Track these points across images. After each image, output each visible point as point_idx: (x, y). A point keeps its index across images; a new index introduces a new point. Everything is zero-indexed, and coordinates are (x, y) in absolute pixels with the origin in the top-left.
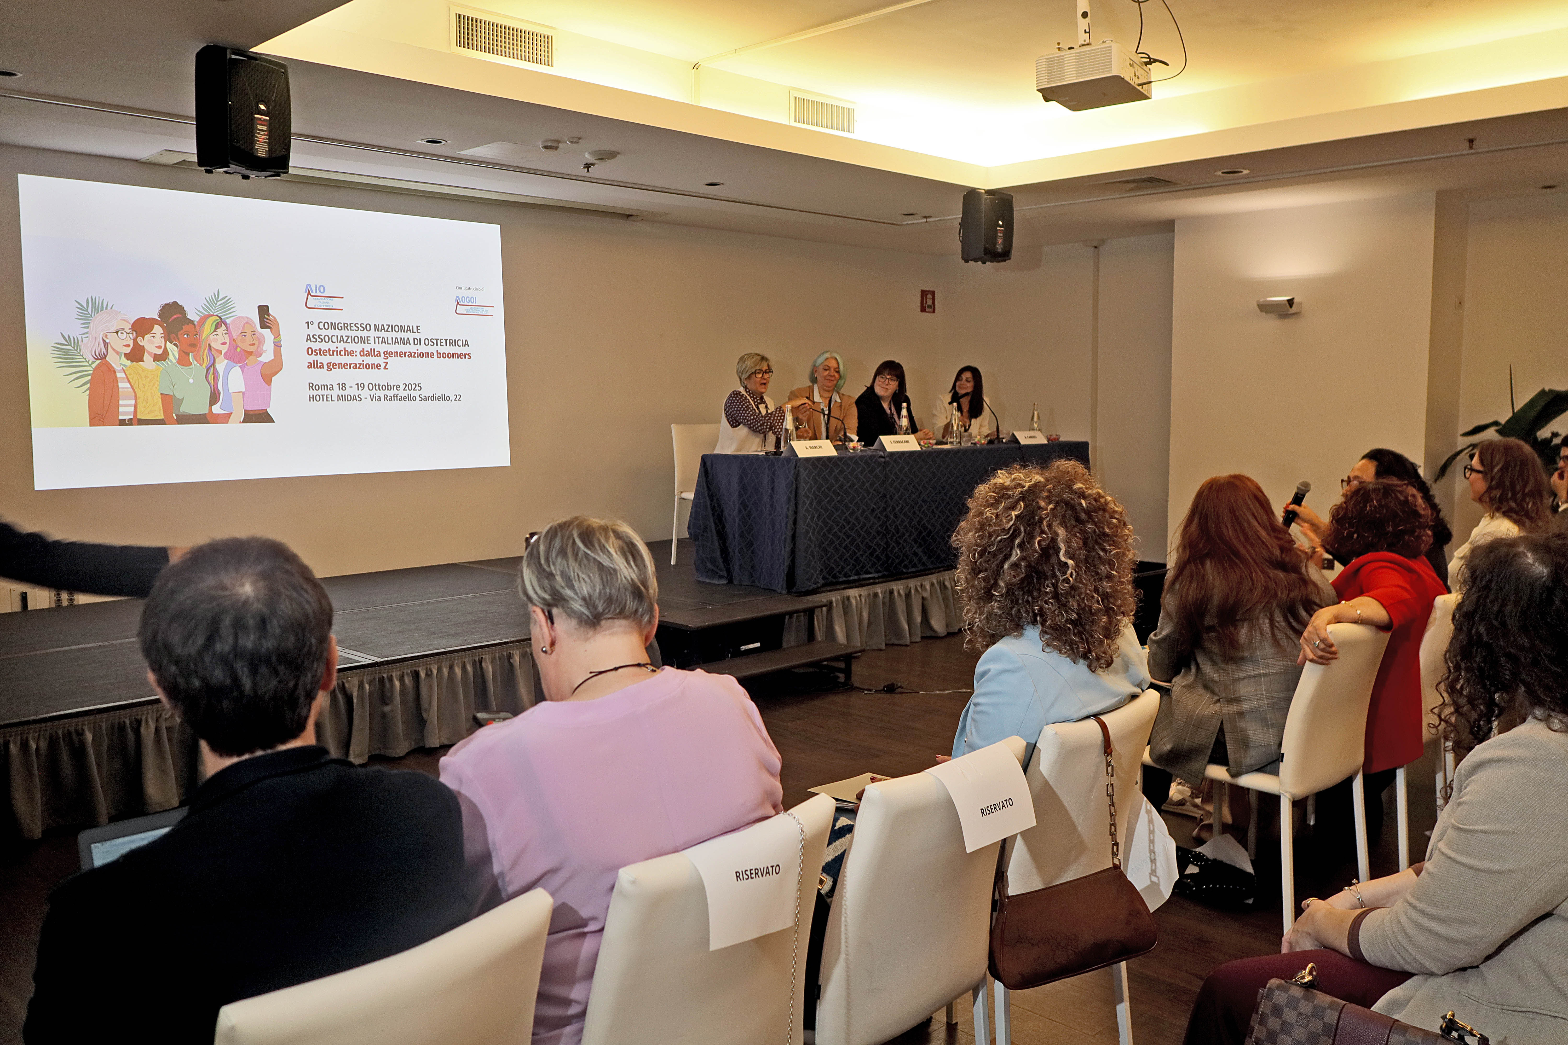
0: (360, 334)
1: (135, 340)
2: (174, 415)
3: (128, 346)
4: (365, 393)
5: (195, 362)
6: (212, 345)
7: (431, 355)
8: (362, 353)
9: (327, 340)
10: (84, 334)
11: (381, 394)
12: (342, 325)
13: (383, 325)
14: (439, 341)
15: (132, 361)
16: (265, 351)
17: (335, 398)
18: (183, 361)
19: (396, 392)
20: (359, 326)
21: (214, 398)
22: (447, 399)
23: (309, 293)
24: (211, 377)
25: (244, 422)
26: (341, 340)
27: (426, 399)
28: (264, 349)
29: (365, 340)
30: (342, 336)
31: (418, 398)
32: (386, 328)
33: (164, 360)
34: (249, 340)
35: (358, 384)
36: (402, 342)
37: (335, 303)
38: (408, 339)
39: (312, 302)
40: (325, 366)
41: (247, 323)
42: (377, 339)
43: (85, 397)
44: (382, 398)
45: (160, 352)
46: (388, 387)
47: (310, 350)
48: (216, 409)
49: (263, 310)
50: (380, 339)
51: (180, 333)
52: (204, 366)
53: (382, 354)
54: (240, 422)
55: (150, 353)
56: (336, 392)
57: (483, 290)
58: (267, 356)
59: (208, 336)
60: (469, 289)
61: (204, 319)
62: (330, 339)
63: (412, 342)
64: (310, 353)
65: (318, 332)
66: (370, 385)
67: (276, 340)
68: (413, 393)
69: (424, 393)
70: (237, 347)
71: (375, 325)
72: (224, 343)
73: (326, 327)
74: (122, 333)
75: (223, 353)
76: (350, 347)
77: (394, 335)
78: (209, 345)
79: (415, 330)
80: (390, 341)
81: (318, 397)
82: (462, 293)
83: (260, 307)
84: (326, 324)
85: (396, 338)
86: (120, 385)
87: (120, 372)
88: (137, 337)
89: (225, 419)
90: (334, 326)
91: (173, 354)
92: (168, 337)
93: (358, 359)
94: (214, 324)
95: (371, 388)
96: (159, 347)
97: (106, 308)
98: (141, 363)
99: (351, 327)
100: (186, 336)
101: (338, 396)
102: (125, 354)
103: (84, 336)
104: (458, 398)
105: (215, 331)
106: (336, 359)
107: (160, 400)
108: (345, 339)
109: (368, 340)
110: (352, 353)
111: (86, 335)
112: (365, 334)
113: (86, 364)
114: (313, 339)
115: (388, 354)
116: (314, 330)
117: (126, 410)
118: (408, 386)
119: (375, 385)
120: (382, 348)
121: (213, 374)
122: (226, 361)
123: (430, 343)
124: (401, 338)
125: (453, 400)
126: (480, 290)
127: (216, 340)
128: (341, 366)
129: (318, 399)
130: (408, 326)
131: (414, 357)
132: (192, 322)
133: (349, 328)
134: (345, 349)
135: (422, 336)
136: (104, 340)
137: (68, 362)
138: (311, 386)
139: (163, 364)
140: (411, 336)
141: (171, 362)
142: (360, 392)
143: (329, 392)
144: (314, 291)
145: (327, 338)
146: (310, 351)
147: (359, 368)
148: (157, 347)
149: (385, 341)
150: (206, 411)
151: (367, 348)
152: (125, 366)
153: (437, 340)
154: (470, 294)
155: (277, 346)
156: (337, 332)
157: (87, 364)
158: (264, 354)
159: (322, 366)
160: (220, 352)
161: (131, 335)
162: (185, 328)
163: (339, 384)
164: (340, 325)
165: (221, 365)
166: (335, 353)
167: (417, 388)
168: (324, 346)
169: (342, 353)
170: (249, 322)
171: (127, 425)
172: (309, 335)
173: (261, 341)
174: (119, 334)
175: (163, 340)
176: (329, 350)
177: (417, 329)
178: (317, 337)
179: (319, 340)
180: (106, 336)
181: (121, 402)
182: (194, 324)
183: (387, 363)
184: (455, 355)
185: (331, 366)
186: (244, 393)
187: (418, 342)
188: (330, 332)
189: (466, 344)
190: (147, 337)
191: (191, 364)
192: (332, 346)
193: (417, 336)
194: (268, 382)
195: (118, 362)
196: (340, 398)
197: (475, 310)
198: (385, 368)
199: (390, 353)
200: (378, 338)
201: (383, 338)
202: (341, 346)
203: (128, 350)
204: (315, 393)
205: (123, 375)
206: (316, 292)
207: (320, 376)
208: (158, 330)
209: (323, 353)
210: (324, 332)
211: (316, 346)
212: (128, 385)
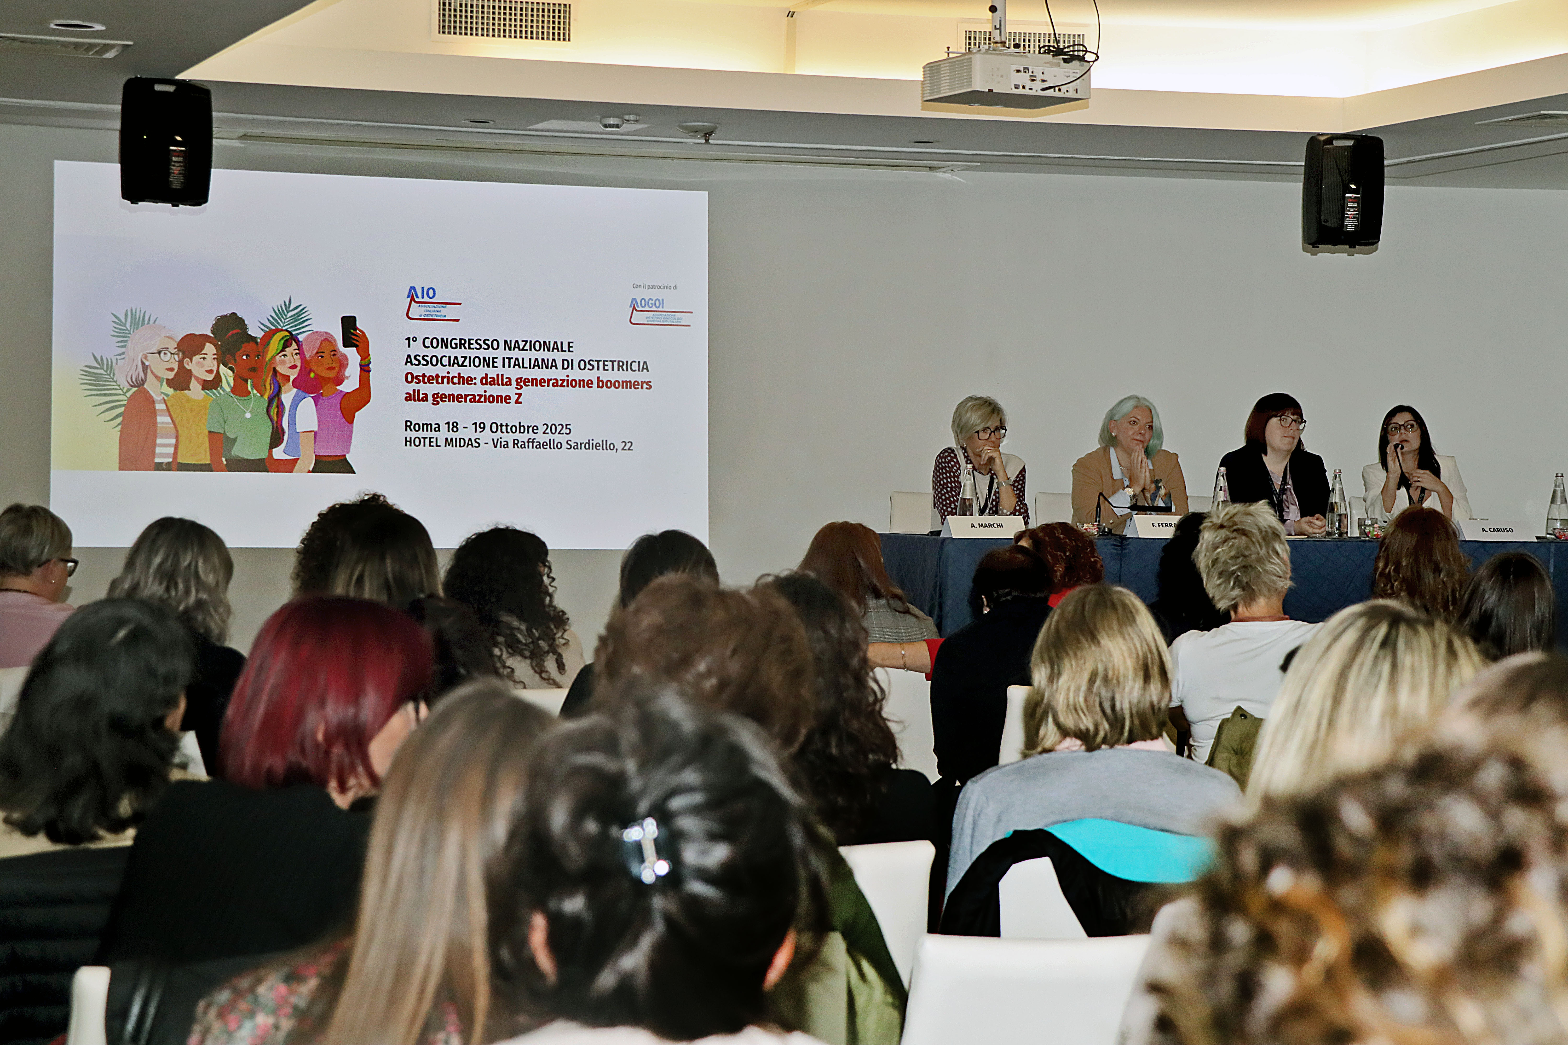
0: (482, 353)
1: (181, 362)
2: (224, 459)
3: (171, 370)
4: (486, 436)
5: (255, 392)
6: (278, 369)
7: (589, 384)
8: (485, 381)
9: (434, 363)
10: (120, 355)
11: (509, 437)
12: (458, 342)
13: (517, 342)
14: (601, 364)
15: (175, 389)
16: (347, 378)
17: (442, 442)
18: (239, 390)
19: (531, 435)
20: (481, 342)
21: (276, 438)
22: (611, 447)
23: (412, 299)
24: (274, 411)
25: (314, 471)
26: (455, 362)
27: (577, 446)
28: (347, 374)
29: (488, 362)
30: (456, 358)
31: (565, 445)
32: (522, 345)
33: (216, 389)
34: (327, 361)
35: (475, 424)
36: (545, 364)
37: (449, 312)
38: (554, 360)
39: (416, 310)
40: (430, 398)
41: (326, 339)
42: (507, 361)
43: (116, 434)
44: (511, 444)
45: (210, 377)
46: (520, 428)
47: (409, 376)
48: (279, 453)
49: (349, 323)
50: (512, 361)
51: (238, 353)
52: (266, 397)
53: (514, 383)
54: (309, 472)
55: (197, 379)
56: (444, 434)
57: (675, 288)
58: (350, 384)
59: (274, 357)
60: (653, 287)
61: (269, 335)
62: (440, 361)
63: (560, 365)
64: (410, 379)
65: (422, 351)
66: (494, 426)
67: (363, 362)
68: (558, 438)
69: (574, 438)
70: (311, 371)
71: (506, 341)
72: (294, 367)
73: (435, 345)
74: (165, 354)
75: (292, 379)
76: (466, 372)
77: (533, 355)
78: (274, 369)
79: (565, 348)
80: (527, 364)
81: (417, 440)
82: (639, 294)
83: (344, 319)
84: (435, 341)
85: (536, 359)
86: (159, 419)
87: (159, 402)
88: (183, 358)
89: (288, 466)
90: (444, 343)
91: (227, 381)
92: (222, 359)
93: (477, 389)
94: (283, 341)
95: (494, 430)
96: (210, 372)
97: (148, 323)
98: (187, 392)
99: (470, 344)
100: (244, 357)
101: (447, 439)
102: (167, 380)
103: (119, 357)
104: (628, 446)
105: (282, 350)
106: (446, 389)
107: (207, 440)
108: (461, 361)
109: (494, 362)
110: (469, 381)
111: (123, 356)
112: (490, 354)
113: (120, 392)
114: (414, 362)
115: (522, 382)
116: (417, 349)
117: (164, 450)
118: (551, 428)
119: (502, 425)
120: (514, 373)
121: (277, 407)
122: (295, 390)
123: (588, 366)
124: (543, 360)
125: (620, 450)
126: (670, 288)
127: (283, 363)
128: (452, 398)
129: (417, 443)
130: (555, 343)
131: (562, 386)
132: (254, 339)
133: (467, 345)
134: (459, 374)
135: (575, 356)
136: (143, 363)
137: (98, 390)
138: (408, 425)
139: (214, 394)
140: (558, 356)
141: (224, 390)
142: (478, 435)
143: (433, 434)
144: (420, 295)
145: (434, 359)
146: (411, 378)
147: (479, 401)
148: (207, 371)
149: (518, 364)
150: (264, 455)
151: (492, 372)
152: (167, 395)
153: (598, 361)
154: (654, 294)
155: (365, 369)
156: (450, 352)
157: (122, 393)
158: (346, 381)
159: (425, 399)
160: (287, 378)
161: (176, 357)
162: (246, 347)
163: (448, 423)
164: (454, 341)
165: (288, 396)
166: (445, 380)
167: (564, 431)
168: (430, 371)
169: (456, 380)
170: (327, 339)
171: (163, 470)
172: (409, 356)
173: (343, 363)
174: (162, 355)
175: (215, 362)
176: (437, 376)
177: (569, 347)
178: (420, 358)
179: (423, 362)
180: (146, 358)
181: (158, 441)
182: (257, 343)
183: (520, 395)
184: (626, 384)
185: (438, 398)
186: (315, 433)
187: (568, 364)
188: (440, 352)
189: (645, 367)
190: (196, 358)
191: (249, 393)
192: (441, 371)
193: (568, 356)
194: (350, 420)
195: (158, 391)
196: (448, 442)
197: (661, 318)
198: (517, 402)
199: (526, 382)
200: (510, 359)
201: (517, 359)
202: (454, 371)
203: (171, 375)
204: (414, 434)
205: (164, 407)
206: (423, 298)
207: (422, 412)
208: (210, 349)
209: (429, 379)
210: (430, 352)
211: (418, 371)
212: (169, 420)
